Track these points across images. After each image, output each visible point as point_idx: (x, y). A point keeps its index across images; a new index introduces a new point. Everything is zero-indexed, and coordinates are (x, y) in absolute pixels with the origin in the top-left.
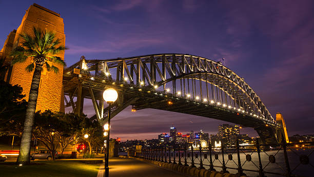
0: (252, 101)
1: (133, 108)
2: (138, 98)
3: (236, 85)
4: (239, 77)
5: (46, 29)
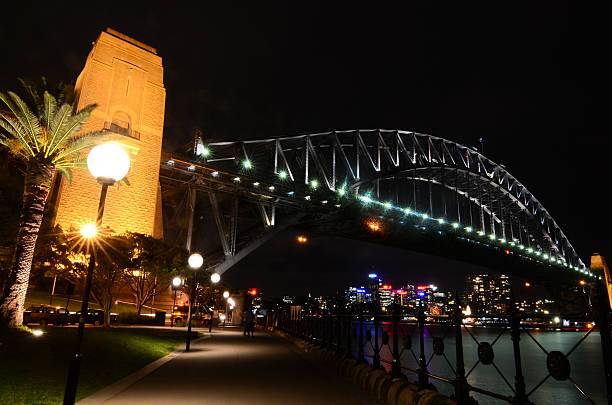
3: (506, 192)
4: (512, 177)
5: (129, 77)
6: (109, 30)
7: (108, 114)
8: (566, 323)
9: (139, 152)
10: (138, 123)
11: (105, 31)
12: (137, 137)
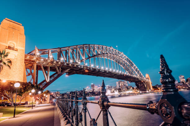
0: (132, 68)
1: (67, 74)
2: (70, 69)
3: (124, 60)
4: (125, 56)
5: (14, 33)
6: (6, 18)
7: (7, 44)
8: (141, 92)
9: (18, 55)
10: (17, 46)
11: (5, 19)
12: (17, 50)
